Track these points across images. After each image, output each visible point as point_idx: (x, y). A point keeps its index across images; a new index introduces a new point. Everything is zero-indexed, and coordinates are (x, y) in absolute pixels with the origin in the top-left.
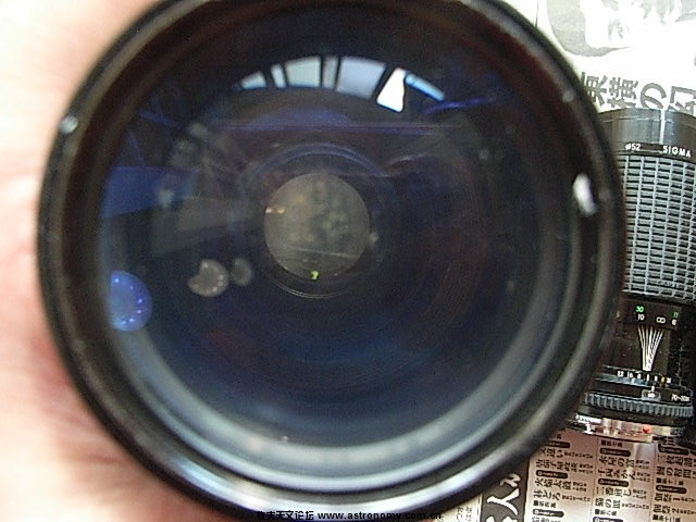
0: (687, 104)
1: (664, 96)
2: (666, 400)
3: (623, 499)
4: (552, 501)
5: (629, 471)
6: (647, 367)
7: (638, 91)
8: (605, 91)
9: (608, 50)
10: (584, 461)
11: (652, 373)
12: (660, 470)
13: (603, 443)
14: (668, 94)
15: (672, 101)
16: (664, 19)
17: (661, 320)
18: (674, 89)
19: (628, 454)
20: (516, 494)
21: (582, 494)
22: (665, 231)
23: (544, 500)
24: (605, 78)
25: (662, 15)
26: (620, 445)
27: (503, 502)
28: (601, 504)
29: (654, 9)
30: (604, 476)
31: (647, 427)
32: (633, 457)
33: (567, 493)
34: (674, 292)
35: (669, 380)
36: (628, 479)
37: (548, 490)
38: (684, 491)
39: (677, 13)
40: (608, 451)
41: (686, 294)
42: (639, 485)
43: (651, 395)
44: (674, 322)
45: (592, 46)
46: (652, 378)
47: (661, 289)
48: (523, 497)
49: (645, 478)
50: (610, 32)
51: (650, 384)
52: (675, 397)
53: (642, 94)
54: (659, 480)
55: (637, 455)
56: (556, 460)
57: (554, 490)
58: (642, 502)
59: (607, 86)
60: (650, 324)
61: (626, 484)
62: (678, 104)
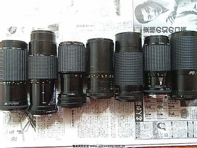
0: (166, 30)
1: (161, 29)
2: (165, 90)
3: (162, 110)
4: (148, 112)
5: (163, 104)
6: (161, 84)
7: (155, 29)
8: (149, 30)
9: (149, 21)
10: (154, 104)
11: (162, 85)
12: (169, 104)
13: (157, 100)
16: (159, 13)
17: (163, 75)
18: (163, 27)
19: (162, 101)
20: (141, 112)
21: (154, 110)
22: (161, 59)
23: (147, 112)
24: (149, 27)
25: (158, 12)
26: (160, 100)
27: (139, 114)
28: (158, 112)
29: (157, 11)
30: (158, 106)
31: (162, 95)
32: (163, 102)
33: (151, 110)
34: (164, 70)
35: (165, 86)
36: (163, 106)
37: (147, 110)
38: (174, 107)
39: (161, 12)
40: (158, 101)
41: (166, 70)
42: (165, 107)
43: (162, 89)
44: (165, 75)
45: (145, 21)
46: (162, 86)
47: (161, 70)
48: (143, 112)
49: (166, 105)
50: (148, 18)
51: (162, 87)
52: (166, 89)
53: (157, 29)
54: (169, 105)
55: (164, 101)
56: (148, 104)
57: (149, 110)
58: (166, 110)
59: (149, 29)
60: (160, 76)
61: (162, 107)
62: (164, 30)
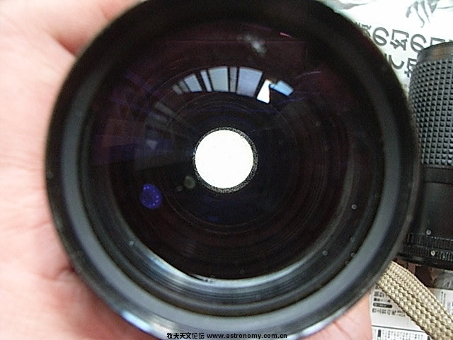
0: (402, 41)
1: (388, 35)
7: (371, 31)
9: (353, 6)
14: (390, 34)
15: (393, 39)
18: (394, 31)
53: (374, 34)
62: (397, 41)
